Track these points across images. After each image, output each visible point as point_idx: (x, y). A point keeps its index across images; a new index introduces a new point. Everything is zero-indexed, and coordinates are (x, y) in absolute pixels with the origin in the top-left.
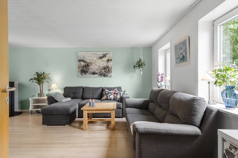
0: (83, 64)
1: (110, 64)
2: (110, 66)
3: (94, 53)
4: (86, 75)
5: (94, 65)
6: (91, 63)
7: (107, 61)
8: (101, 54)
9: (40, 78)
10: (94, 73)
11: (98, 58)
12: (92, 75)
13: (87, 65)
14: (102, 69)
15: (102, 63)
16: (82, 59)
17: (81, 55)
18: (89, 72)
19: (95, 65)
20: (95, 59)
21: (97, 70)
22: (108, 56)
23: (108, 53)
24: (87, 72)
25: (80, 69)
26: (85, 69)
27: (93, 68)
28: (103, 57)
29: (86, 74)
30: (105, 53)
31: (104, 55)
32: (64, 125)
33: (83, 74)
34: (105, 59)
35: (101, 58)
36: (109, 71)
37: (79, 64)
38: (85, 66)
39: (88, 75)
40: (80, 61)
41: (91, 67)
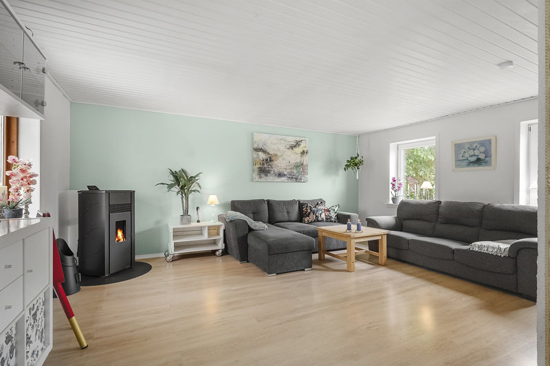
0: (262, 156)
1: (306, 159)
2: (305, 163)
3: (283, 137)
4: (267, 178)
5: (280, 159)
6: (276, 155)
7: (302, 153)
8: (292, 140)
9: (182, 182)
10: (280, 175)
11: (288, 147)
12: (276, 178)
13: (270, 160)
14: (292, 167)
15: (293, 157)
16: (260, 147)
17: (260, 139)
18: (272, 172)
19: (283, 159)
20: (282, 148)
21: (286, 169)
22: (303, 144)
23: (303, 139)
24: (269, 172)
25: (257, 166)
26: (265, 168)
27: (280, 165)
28: (295, 146)
29: (266, 175)
30: (298, 139)
31: (297, 143)
32: (304, 270)
33: (263, 175)
34: (299, 150)
35: (292, 147)
36: (304, 171)
37: (256, 156)
38: (267, 160)
39: (270, 178)
40: (257, 150)
41: (275, 163)
